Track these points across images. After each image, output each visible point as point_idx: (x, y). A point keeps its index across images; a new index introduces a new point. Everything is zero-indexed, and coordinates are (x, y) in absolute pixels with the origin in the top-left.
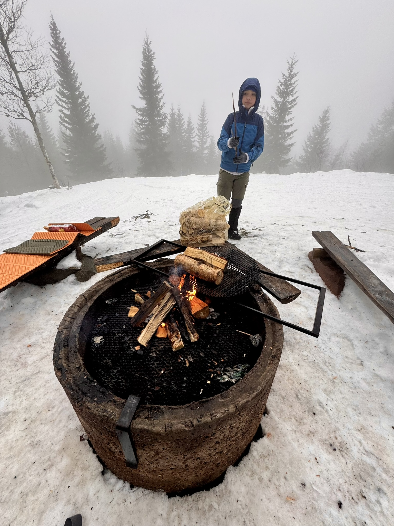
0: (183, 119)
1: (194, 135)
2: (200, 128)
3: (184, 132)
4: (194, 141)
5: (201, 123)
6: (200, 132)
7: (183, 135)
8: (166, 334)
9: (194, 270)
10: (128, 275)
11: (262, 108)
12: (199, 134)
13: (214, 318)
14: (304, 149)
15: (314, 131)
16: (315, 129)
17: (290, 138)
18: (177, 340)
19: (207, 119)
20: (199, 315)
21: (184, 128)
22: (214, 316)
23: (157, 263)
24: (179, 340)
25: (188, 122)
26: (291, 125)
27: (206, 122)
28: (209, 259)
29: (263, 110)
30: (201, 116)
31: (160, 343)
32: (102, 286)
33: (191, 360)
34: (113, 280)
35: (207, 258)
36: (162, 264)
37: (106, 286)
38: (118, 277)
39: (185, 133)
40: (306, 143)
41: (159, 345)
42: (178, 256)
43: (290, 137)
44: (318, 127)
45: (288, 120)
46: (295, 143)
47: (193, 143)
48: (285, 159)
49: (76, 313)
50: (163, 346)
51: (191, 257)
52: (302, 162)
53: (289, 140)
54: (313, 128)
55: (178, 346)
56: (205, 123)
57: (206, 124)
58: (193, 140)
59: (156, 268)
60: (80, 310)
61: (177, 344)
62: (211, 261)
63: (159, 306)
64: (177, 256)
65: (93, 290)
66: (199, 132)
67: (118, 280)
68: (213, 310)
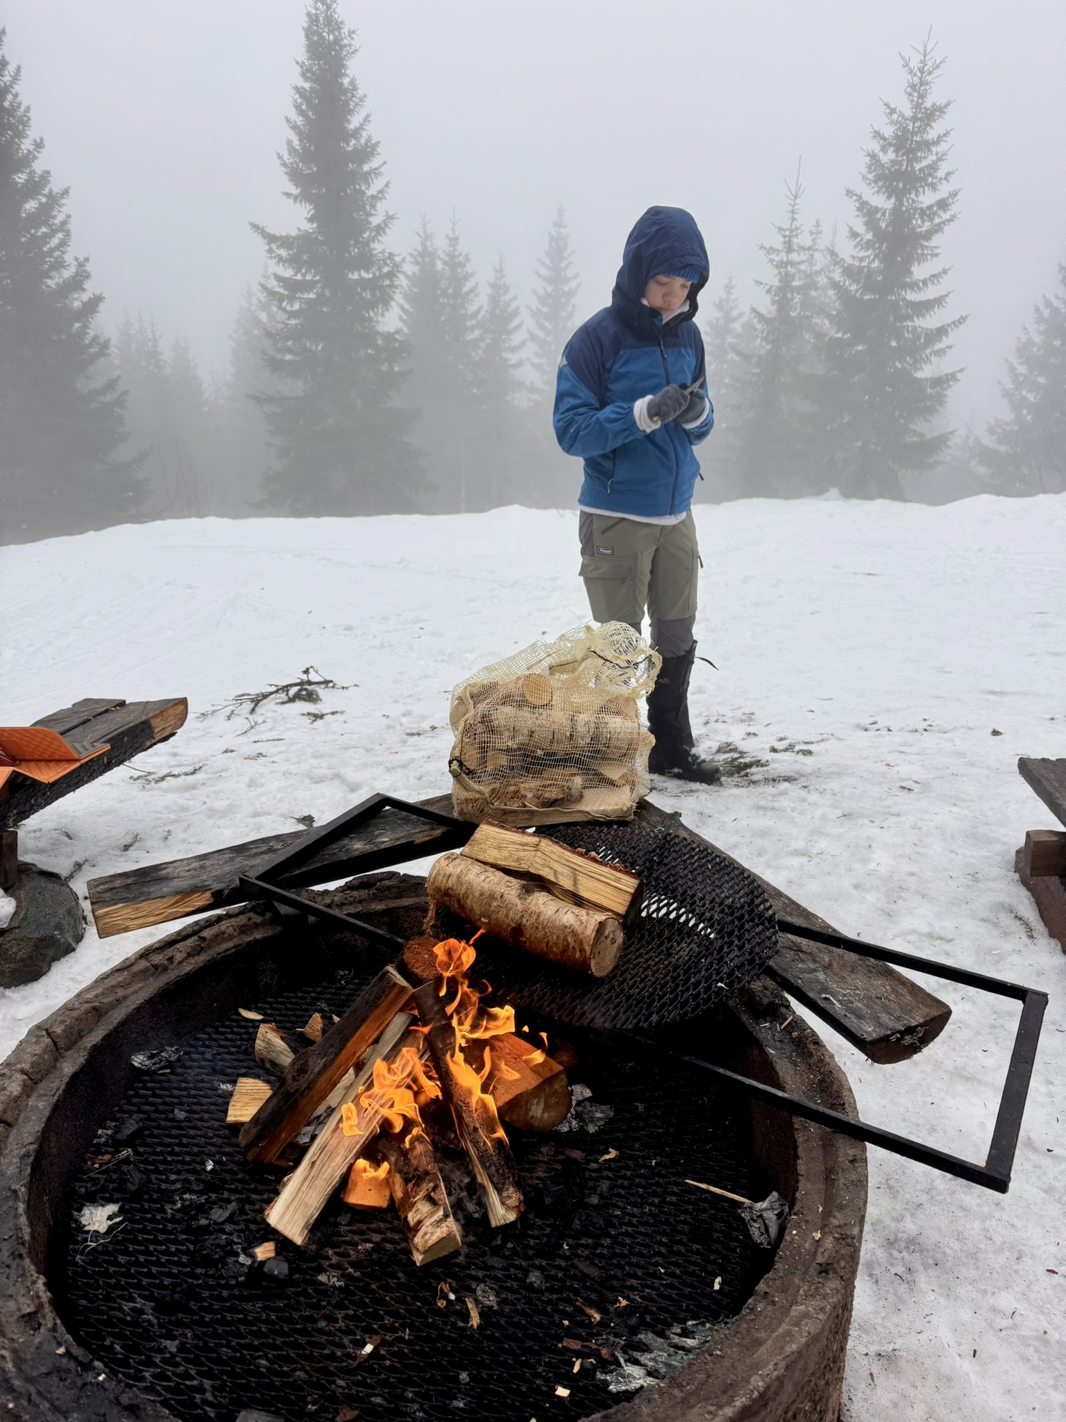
0: (467, 277)
1: (516, 339)
2: (545, 310)
3: (472, 329)
4: (519, 364)
5: (550, 288)
6: (548, 325)
7: (470, 337)
8: (388, 1194)
9: (507, 916)
10: (231, 944)
11: (811, 233)
12: (540, 334)
13: (592, 1129)
14: (1006, 394)
15: (1040, 319)
16: (1046, 313)
17: (939, 353)
18: (432, 1214)
19: (577, 275)
20: (528, 1110)
21: (472, 309)
22: (592, 1120)
23: (355, 893)
24: (441, 1213)
25: (491, 285)
26: (939, 301)
27: (573, 284)
28: (566, 871)
29: (814, 240)
30: (547, 261)
31: (362, 1233)
32: (121, 993)
33: (491, 1300)
34: (165, 969)
35: (560, 869)
36: (375, 898)
37: (135, 992)
38: (189, 955)
39: (477, 333)
40: (1012, 369)
41: (356, 1238)
42: (444, 863)
43: (938, 346)
44: (1055, 303)
45: (925, 282)
46: (961, 371)
47: (517, 374)
48: (921, 435)
49: (17, 1099)
50: (372, 1242)
51: (494, 866)
52: (1002, 448)
53: (933, 359)
54: (1037, 309)
55: (435, 1238)
56: (566, 288)
57: (571, 294)
58: (513, 358)
59: (348, 915)
60: (32, 1090)
61: (430, 1230)
62: (575, 881)
63: (357, 1075)
64: (438, 861)
65: (87, 1006)
66: (540, 326)
67: (187, 968)
68: (588, 1093)
